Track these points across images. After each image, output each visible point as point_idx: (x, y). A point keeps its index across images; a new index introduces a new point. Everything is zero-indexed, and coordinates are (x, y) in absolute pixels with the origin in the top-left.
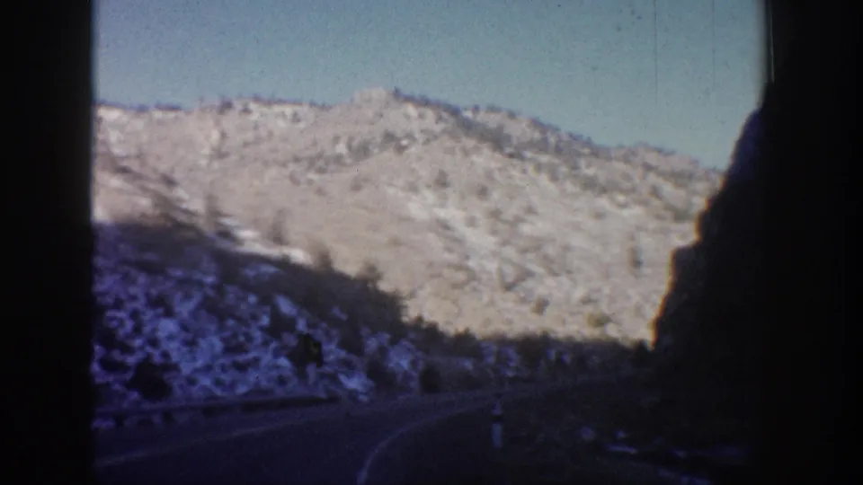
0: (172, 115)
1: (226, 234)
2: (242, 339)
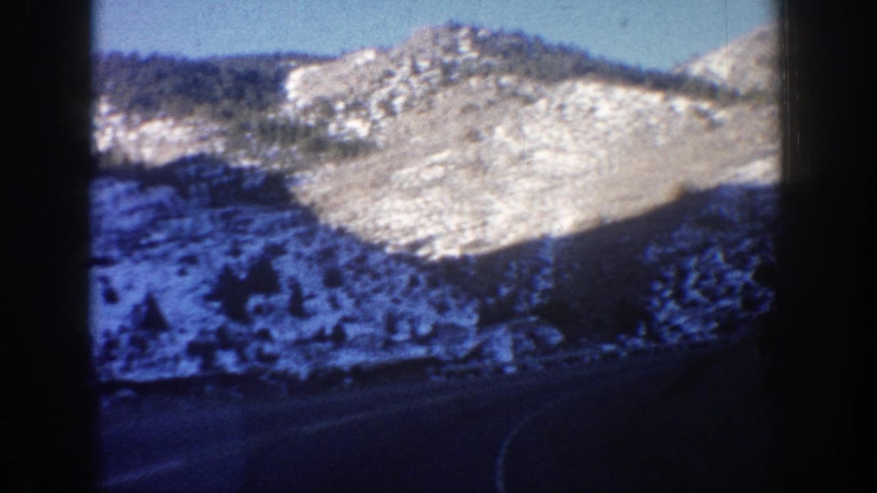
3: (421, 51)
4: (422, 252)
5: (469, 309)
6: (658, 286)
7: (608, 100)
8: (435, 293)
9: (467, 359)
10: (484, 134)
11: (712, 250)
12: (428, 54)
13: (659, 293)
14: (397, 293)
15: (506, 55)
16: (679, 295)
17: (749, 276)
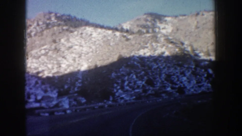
0: (184, 17)
1: (196, 55)
2: (200, 80)
3: (40, 19)
4: (40, 75)
5: (55, 92)
6: (116, 85)
7: (96, 32)
8: (43, 87)
9: (53, 107)
10: (57, 41)
11: (132, 75)
12: (42, 20)
13: (116, 87)
14: (31, 86)
15: (65, 21)
16: (122, 88)
17: (144, 83)
